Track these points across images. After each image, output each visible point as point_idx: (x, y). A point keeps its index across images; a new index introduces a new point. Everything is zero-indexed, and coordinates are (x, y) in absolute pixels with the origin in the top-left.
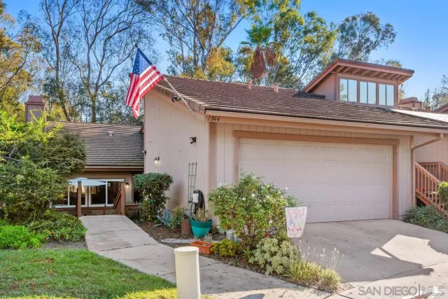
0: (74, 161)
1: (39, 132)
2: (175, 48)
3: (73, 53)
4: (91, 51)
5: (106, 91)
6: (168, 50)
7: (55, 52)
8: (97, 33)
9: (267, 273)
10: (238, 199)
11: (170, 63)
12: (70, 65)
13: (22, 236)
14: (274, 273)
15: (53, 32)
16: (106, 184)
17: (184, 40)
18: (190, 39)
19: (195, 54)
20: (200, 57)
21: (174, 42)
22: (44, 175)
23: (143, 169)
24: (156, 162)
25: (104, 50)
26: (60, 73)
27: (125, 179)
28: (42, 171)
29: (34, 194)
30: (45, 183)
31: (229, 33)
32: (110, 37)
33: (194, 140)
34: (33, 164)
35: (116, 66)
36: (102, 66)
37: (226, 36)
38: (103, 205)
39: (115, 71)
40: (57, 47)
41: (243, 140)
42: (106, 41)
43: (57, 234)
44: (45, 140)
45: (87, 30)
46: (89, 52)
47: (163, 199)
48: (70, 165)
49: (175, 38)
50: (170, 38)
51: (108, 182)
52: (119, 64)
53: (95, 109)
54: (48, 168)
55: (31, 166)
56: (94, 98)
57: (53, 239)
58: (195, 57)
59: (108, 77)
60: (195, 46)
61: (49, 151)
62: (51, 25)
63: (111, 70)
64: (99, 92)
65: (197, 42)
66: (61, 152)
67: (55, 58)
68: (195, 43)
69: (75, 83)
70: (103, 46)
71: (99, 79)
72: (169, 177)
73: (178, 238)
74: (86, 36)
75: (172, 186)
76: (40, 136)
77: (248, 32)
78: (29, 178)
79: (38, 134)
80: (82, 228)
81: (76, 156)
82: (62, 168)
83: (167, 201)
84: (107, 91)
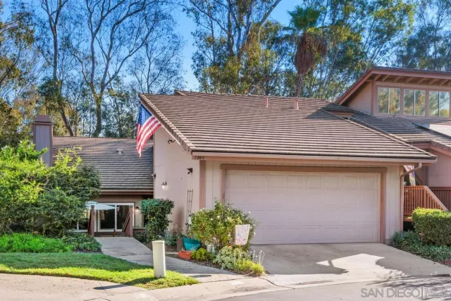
0: (92, 190)
1: (64, 166)
2: (202, 27)
3: (74, 43)
4: (95, 41)
5: (114, 89)
6: (194, 32)
7: (52, 43)
8: (103, 18)
9: (222, 268)
10: (208, 220)
11: (196, 49)
12: (69, 58)
13: (58, 245)
14: (226, 268)
15: (50, 20)
16: (116, 208)
17: (214, 17)
18: (222, 15)
19: (230, 36)
20: (236, 38)
21: (202, 20)
22: (71, 201)
23: (153, 192)
24: (163, 187)
25: (112, 39)
26: (58, 71)
27: (135, 203)
28: (70, 198)
29: (65, 216)
30: (71, 207)
31: (274, 6)
32: (118, 23)
33: (191, 170)
34: (63, 193)
35: (126, 58)
36: (109, 59)
37: (271, 10)
38: (112, 231)
39: (125, 63)
40: (55, 37)
41: (231, 172)
42: (113, 28)
43: (81, 246)
44: (70, 174)
45: (91, 13)
46: (93, 42)
47: (167, 223)
48: (89, 192)
49: (203, 14)
50: (197, 14)
51: (118, 206)
52: (130, 56)
53: (101, 115)
54: (73, 196)
55: (62, 195)
56: (99, 100)
57: (79, 249)
58: (229, 40)
59: (116, 73)
60: (229, 25)
61: (73, 182)
62: (48, 11)
63: (120, 63)
64: (106, 90)
65: (232, 20)
66: (81, 182)
67: (52, 51)
68: (229, 21)
69: (76, 81)
70: (110, 33)
71: (105, 75)
72: (171, 202)
73: (172, 251)
74: (90, 21)
75: (173, 210)
76: (65, 170)
77: (291, 14)
78: (61, 204)
79: (64, 168)
80: (98, 244)
81: (93, 186)
82: (82, 196)
83: (170, 224)
84: (116, 89)
